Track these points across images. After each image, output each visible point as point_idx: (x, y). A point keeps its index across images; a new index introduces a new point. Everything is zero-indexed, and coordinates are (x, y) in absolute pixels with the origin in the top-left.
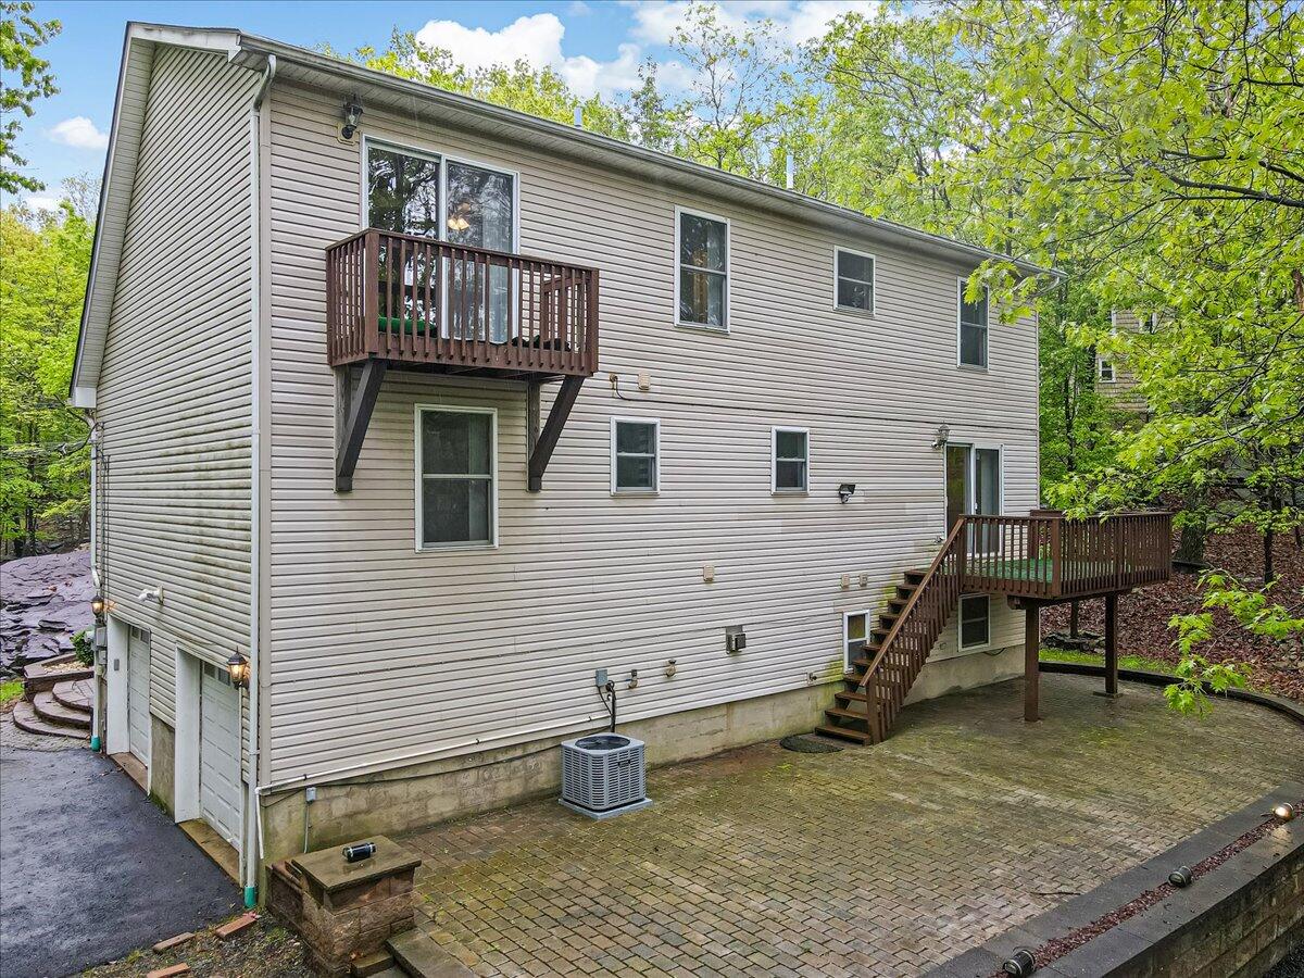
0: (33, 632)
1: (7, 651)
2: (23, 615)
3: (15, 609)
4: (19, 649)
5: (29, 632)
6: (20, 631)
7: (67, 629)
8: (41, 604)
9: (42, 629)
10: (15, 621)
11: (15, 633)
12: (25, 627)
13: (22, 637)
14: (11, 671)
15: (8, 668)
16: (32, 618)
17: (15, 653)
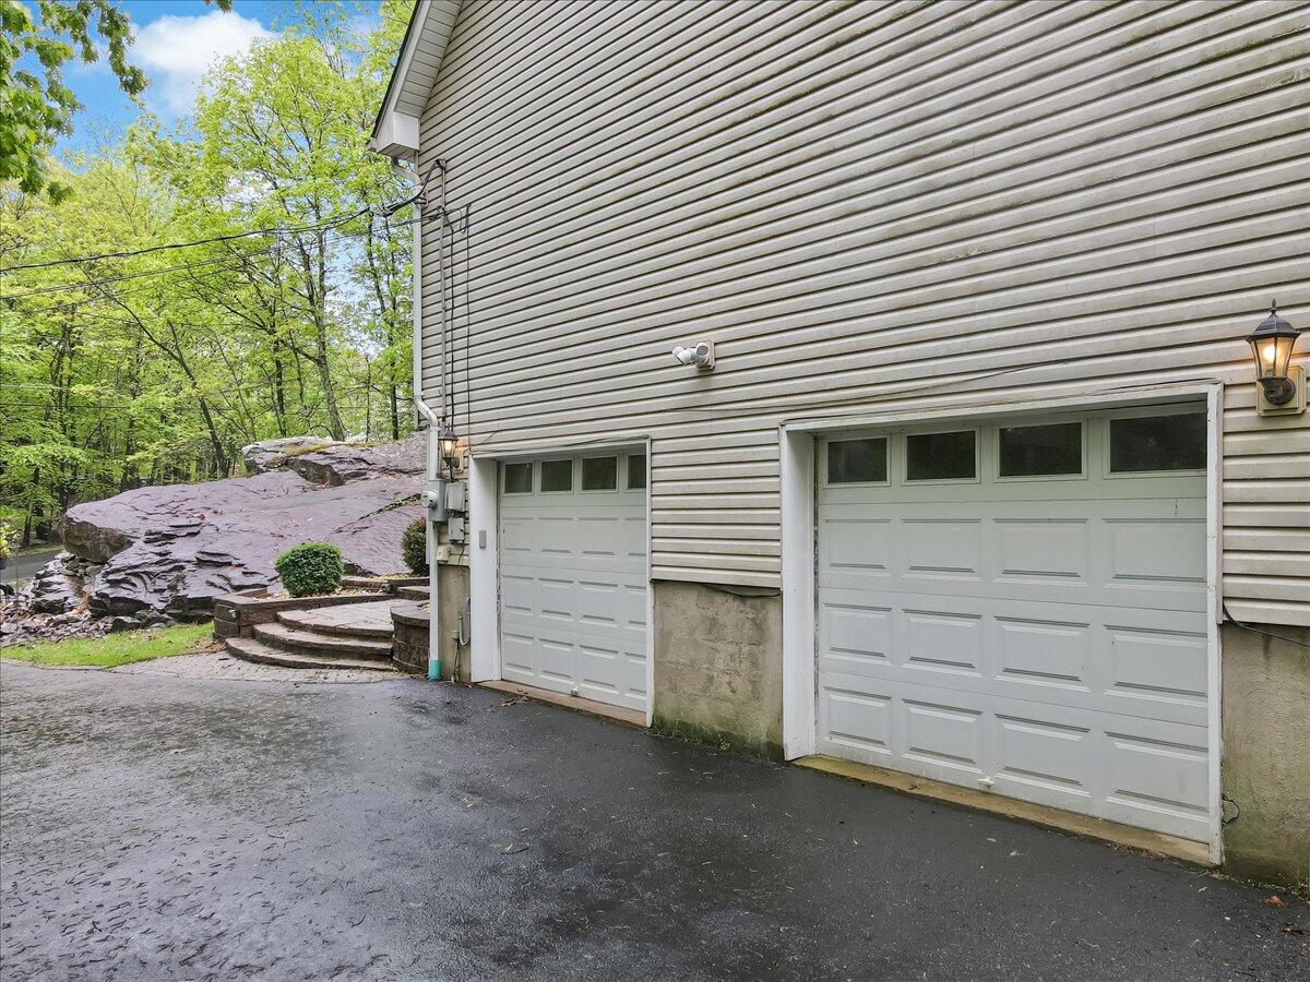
0: (189, 567)
1: (156, 591)
2: (169, 547)
3: (156, 540)
4: (172, 588)
5: (183, 568)
6: (170, 567)
7: (235, 562)
8: (190, 534)
9: (200, 563)
10: (160, 554)
11: (164, 568)
12: (176, 561)
13: (175, 574)
14: (165, 616)
15: (163, 612)
16: (183, 550)
17: (167, 594)
